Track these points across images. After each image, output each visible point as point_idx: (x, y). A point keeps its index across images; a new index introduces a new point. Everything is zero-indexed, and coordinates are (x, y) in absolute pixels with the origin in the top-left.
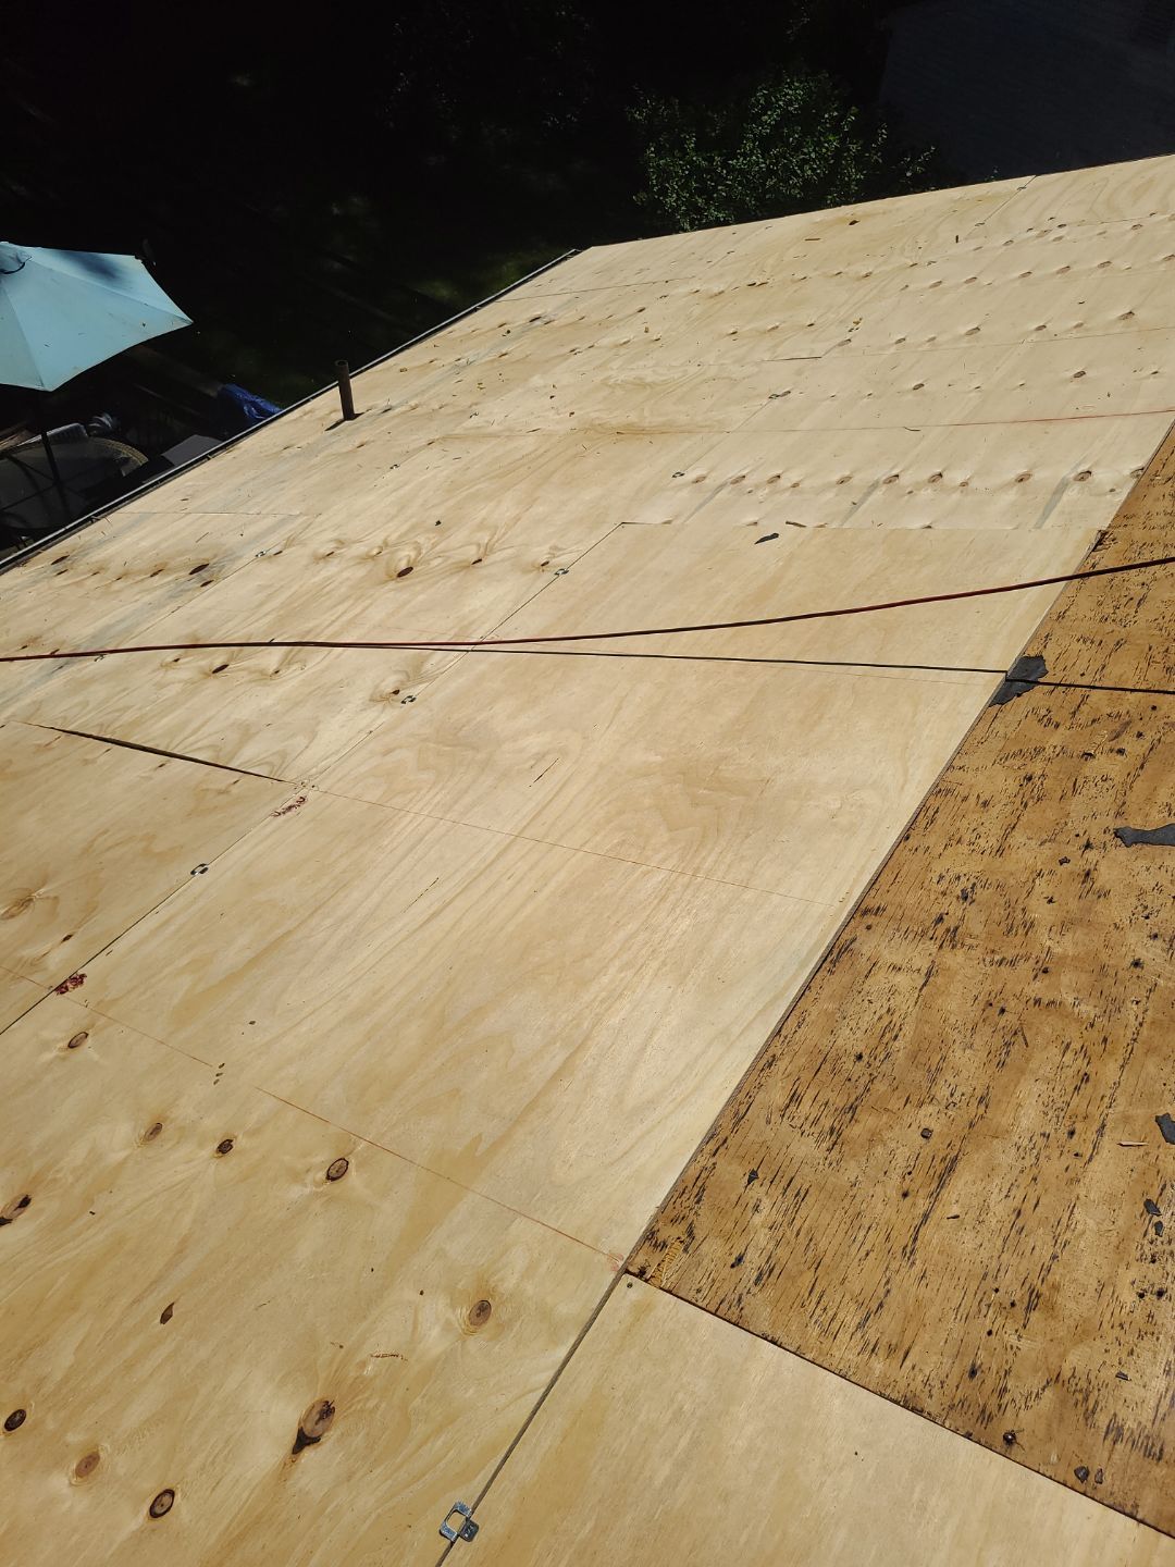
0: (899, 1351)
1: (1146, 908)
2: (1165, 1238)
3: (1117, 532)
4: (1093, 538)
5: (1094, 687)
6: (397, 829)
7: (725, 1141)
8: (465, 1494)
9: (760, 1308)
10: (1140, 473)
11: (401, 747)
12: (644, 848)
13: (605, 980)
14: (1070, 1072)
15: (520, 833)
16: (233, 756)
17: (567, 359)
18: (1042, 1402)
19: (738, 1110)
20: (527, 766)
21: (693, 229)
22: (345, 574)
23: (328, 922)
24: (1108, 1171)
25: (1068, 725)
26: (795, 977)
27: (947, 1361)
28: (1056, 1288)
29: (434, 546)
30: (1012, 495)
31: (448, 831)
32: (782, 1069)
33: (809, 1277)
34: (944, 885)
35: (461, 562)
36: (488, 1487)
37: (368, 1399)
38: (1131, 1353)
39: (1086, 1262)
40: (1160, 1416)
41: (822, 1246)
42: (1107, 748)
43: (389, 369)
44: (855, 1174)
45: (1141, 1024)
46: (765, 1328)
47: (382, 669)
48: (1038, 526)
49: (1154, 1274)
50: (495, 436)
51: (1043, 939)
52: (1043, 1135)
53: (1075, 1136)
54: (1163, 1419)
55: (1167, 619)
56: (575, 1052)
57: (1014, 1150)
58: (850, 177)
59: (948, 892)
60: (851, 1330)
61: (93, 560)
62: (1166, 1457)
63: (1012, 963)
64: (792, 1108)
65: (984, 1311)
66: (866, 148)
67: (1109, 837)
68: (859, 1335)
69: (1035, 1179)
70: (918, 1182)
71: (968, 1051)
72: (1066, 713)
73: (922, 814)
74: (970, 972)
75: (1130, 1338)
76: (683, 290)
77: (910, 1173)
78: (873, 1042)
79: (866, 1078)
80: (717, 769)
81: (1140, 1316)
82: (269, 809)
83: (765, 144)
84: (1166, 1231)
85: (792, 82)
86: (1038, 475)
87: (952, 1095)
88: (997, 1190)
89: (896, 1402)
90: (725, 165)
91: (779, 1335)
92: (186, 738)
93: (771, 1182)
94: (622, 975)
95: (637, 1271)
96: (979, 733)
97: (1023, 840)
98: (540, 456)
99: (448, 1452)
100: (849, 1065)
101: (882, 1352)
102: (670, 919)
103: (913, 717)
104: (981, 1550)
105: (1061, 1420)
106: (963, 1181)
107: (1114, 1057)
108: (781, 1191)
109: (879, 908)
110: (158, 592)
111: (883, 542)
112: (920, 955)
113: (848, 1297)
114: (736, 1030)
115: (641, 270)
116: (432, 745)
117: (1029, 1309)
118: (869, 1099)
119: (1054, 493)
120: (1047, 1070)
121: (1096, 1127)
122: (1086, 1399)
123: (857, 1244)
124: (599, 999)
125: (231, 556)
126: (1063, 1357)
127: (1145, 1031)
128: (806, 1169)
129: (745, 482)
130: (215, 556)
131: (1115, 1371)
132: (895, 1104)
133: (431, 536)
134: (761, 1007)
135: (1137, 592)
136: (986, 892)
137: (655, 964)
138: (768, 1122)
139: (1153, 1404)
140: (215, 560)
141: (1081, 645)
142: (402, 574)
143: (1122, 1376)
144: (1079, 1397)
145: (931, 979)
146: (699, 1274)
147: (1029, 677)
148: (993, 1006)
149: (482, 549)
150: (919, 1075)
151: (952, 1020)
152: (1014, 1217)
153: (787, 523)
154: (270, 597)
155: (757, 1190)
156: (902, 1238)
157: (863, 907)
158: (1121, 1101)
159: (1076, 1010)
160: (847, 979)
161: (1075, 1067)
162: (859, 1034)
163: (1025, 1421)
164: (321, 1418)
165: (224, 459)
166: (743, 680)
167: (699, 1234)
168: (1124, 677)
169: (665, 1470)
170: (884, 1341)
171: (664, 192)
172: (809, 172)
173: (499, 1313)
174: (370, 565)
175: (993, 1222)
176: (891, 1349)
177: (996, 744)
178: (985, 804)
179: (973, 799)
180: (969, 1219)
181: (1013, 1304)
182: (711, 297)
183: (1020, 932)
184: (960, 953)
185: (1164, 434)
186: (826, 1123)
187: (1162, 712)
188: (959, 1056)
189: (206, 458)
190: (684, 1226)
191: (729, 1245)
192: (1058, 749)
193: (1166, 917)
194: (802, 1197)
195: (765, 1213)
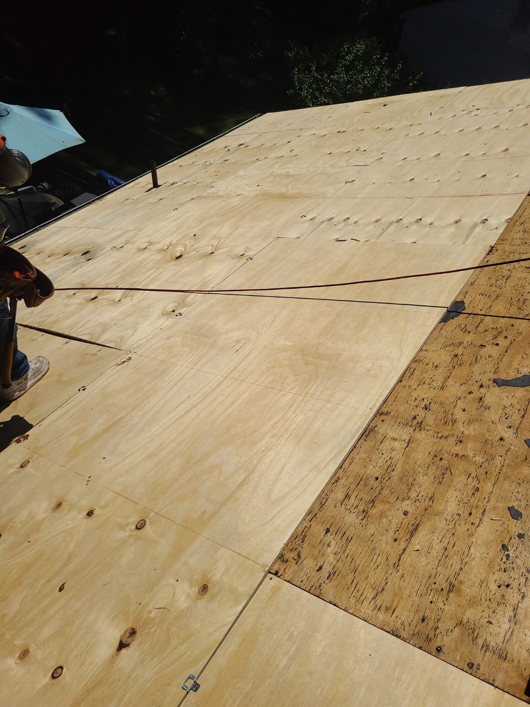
0: (390, 610)
1: (506, 414)
2: (510, 561)
3: (498, 247)
4: (488, 249)
5: (486, 315)
6: (172, 373)
7: (316, 515)
8: (194, 671)
9: (329, 590)
10: (509, 220)
11: (175, 336)
12: (283, 384)
13: (264, 442)
14: (471, 487)
15: (228, 375)
16: (98, 339)
17: (254, 164)
18: (454, 634)
19: (322, 501)
20: (232, 345)
21: (313, 106)
22: (152, 258)
23: (140, 413)
24: (486, 531)
25: (474, 332)
26: (349, 442)
27: (412, 615)
28: (461, 582)
29: (193, 245)
30: (452, 229)
31: (195, 374)
32: (342, 484)
33: (351, 576)
34: (417, 402)
35: (204, 253)
36: (204, 668)
37: (151, 628)
38: (494, 612)
39: (475, 572)
40: (506, 640)
41: (358, 562)
42: (491, 343)
43: (174, 165)
44: (373, 531)
45: (503, 466)
46: (331, 598)
47: (168, 301)
48: (463, 243)
49: (505, 577)
50: (221, 197)
51: (460, 427)
52: (458, 514)
53: (472, 515)
54: (507, 642)
55: (519, 286)
56: (250, 474)
57: (444, 521)
58: (384, 85)
59: (419, 406)
60: (370, 600)
61: (38, 247)
62: (508, 658)
63: (446, 438)
64: (346, 501)
65: (429, 593)
66: (392, 72)
67: (491, 382)
68: (373, 602)
69: (453, 534)
70: (401, 535)
71: (425, 477)
72: (473, 327)
73: (408, 371)
74: (427, 441)
75: (494, 605)
76: (308, 133)
77: (398, 531)
78: (383, 472)
79: (380, 488)
80: (317, 349)
81: (498, 596)
82: (114, 362)
83: (347, 69)
84: (511, 558)
85: (360, 42)
86: (464, 221)
87: (418, 496)
88: (436, 539)
89: (389, 633)
90: (328, 78)
91: (337, 601)
92: (77, 330)
93: (336, 534)
94: (272, 440)
95: (274, 572)
96: (435, 335)
97: (453, 383)
98: (241, 207)
99: (187, 651)
100: (372, 482)
101: (383, 610)
102: (294, 416)
103: (405, 328)
104: (425, 699)
105: (462, 641)
106: (421, 534)
107: (490, 481)
108: (340, 537)
109: (387, 412)
110: (67, 263)
111: (394, 249)
112: (405, 434)
113: (369, 585)
114: (322, 465)
115: (289, 124)
116: (189, 335)
117: (450, 591)
118: (381, 497)
119: (472, 228)
120: (460, 486)
121: (481, 511)
122: (473, 632)
123: (373, 562)
124: (261, 450)
125: (101, 248)
126: (464, 613)
127: (504, 469)
128: (352, 528)
129: (333, 220)
130: (93, 248)
131: (486, 620)
132: (392, 500)
133: (192, 241)
134: (333, 455)
135: (506, 273)
136: (436, 406)
137: (286, 436)
138: (335, 507)
139: (503, 635)
140: (93, 250)
141: (481, 297)
142: (177, 258)
143: (490, 622)
144: (471, 632)
145: (410, 444)
146: (302, 574)
147: (457, 310)
148: (437, 457)
149: (214, 248)
150: (403, 487)
151: (419, 463)
152: (444, 551)
153: (352, 239)
154: (117, 267)
155: (329, 537)
156: (393, 560)
157: (380, 411)
158: (493, 500)
159: (474, 459)
160: (372, 443)
161: (473, 485)
162: (377, 468)
163: (446, 641)
164: (130, 636)
165: (99, 204)
166: (330, 309)
167: (303, 556)
168: (499, 312)
169: (284, 661)
170: (384, 605)
171: (301, 89)
172: (367, 82)
173: (212, 590)
174: (163, 254)
175: (434, 553)
176: (387, 609)
177: (442, 340)
178: (436, 366)
179: (431, 364)
180: (424, 551)
181: (442, 590)
182: (321, 137)
183: (450, 424)
184: (423, 432)
185: (520, 203)
186: (361, 508)
187: (516, 327)
188: (421, 479)
189: (90, 203)
190: (296, 552)
191: (316, 561)
192: (469, 343)
193: (515, 418)
194: (349, 540)
195: (333, 547)
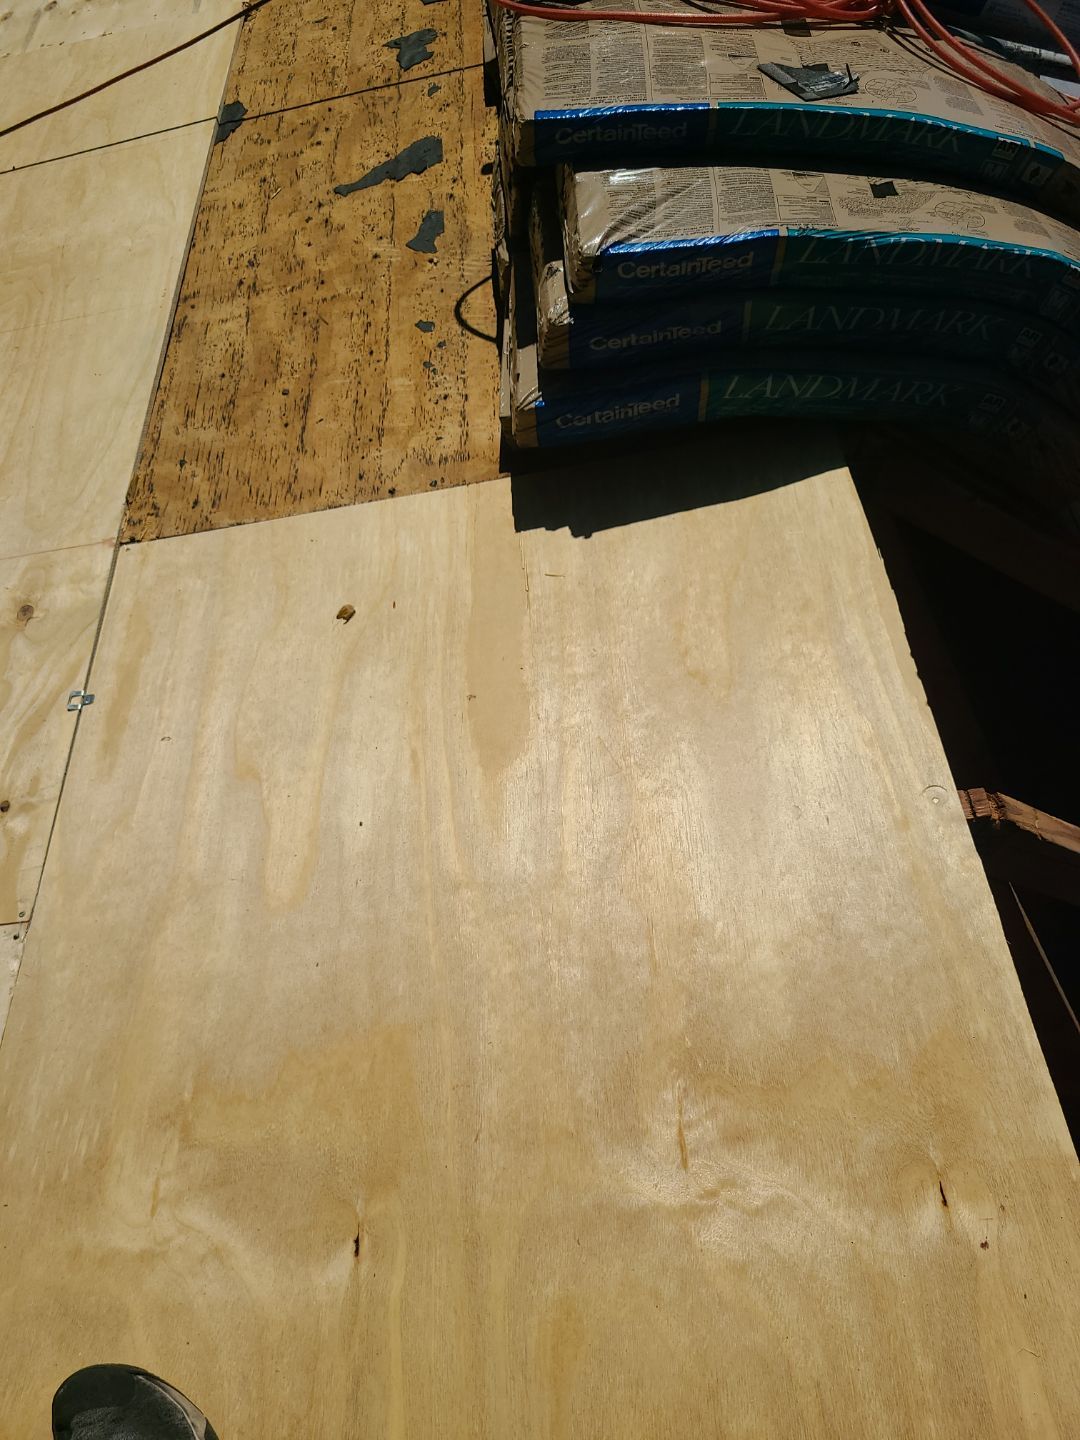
0: (316, 490)
1: (369, 225)
2: (439, 374)
5: (284, 110)
7: (153, 456)
8: (74, 688)
14: (359, 325)
18: (402, 470)
19: (152, 437)
24: (398, 359)
25: (276, 139)
27: (345, 479)
28: (390, 422)
32: (172, 404)
33: (245, 488)
34: (234, 263)
36: (88, 678)
38: (440, 427)
39: (402, 404)
41: (246, 471)
42: (309, 144)
44: (250, 431)
45: (390, 285)
46: (229, 522)
48: (195, 12)
49: (439, 391)
51: (313, 267)
52: (356, 361)
53: (374, 353)
54: (465, 443)
55: (316, 51)
57: (342, 375)
59: (239, 266)
60: (283, 496)
62: (471, 456)
63: (300, 287)
64: (191, 420)
65: (356, 451)
67: (332, 195)
68: (289, 495)
69: (359, 383)
70: (291, 416)
71: (292, 342)
72: (272, 132)
73: (198, 228)
74: (274, 303)
75: (437, 422)
77: (284, 414)
78: (228, 365)
79: (233, 384)
80: (14, 254)
81: (438, 412)
84: (438, 371)
87: (292, 367)
88: (340, 398)
89: (325, 510)
91: (239, 520)
93: (197, 460)
95: (128, 540)
96: (215, 164)
97: (276, 217)
100: (218, 382)
101: (306, 495)
103: (160, 168)
105: (415, 469)
106: (318, 403)
107: (381, 308)
108: (205, 460)
109: (194, 294)
112: (238, 308)
113: (274, 484)
114: (125, 396)
117: (380, 436)
118: (241, 393)
120: (345, 331)
121: (384, 343)
126: (406, 447)
127: (393, 287)
128: (217, 443)
131: (434, 439)
132: (259, 386)
134: (136, 376)
135: (290, 41)
136: (265, 256)
138: (178, 433)
139: (458, 441)
141: (263, 86)
143: (439, 439)
144: (421, 457)
145: (251, 317)
146: (172, 522)
147: (234, 117)
148: (297, 313)
150: (267, 367)
151: (275, 332)
152: (355, 404)
155: (189, 468)
156: (294, 444)
157: (182, 296)
158: (393, 325)
159: (349, 294)
160: (192, 340)
161: (361, 322)
162: (217, 365)
163: (397, 480)
167: (162, 506)
168: (302, 98)
170: (305, 490)
173: (40, 605)
175: (344, 412)
176: (311, 492)
177: (230, 168)
178: (240, 206)
180: (329, 417)
181: (371, 440)
183: (297, 268)
184: (262, 295)
186: (218, 416)
187: (336, 112)
188: (286, 347)
190: (149, 506)
191: (185, 500)
192: (276, 156)
193: (384, 226)
194: (220, 457)
195: (201, 474)
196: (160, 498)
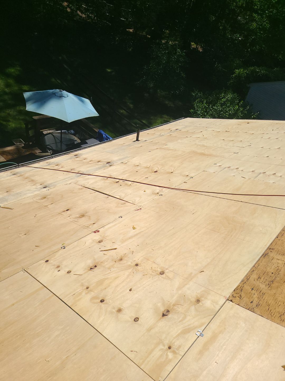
7: (245, 282)
11: (161, 203)
16: (123, 198)
17: (185, 138)
19: (247, 278)
20: (190, 211)
22: (142, 170)
29: (161, 168)
32: (256, 273)
33: (268, 307)
35: (168, 172)
37: (176, 311)
41: (269, 303)
43: (144, 133)
44: (275, 292)
50: (172, 150)
61: (84, 157)
64: (259, 279)
68: (280, 318)
73: (280, 234)
78: (275, 271)
79: (275, 277)
80: (233, 218)
82: (134, 209)
85: (230, 94)
92: (112, 193)
93: (257, 291)
95: (230, 300)
98: (183, 155)
100: (271, 274)
108: (259, 293)
109: (273, 249)
110: (100, 166)
111: (264, 184)
113: (276, 311)
114: (245, 264)
115: (200, 124)
116: (168, 204)
118: (276, 280)
123: (277, 303)
125: (115, 162)
128: (264, 290)
129: (230, 168)
130: (112, 161)
132: (282, 282)
138: (254, 281)
142: (155, 172)
146: (244, 303)
149: (172, 171)
153: (241, 177)
154: (126, 171)
155: (253, 292)
157: (269, 248)
160: (268, 260)
162: (272, 269)
164: (167, 312)
165: (110, 143)
167: (243, 297)
173: (202, 302)
174: (147, 169)
182: (217, 132)
186: (267, 283)
190: (239, 295)
191: (249, 299)
194: (264, 294)
195: (256, 295)
196: (243, 295)
